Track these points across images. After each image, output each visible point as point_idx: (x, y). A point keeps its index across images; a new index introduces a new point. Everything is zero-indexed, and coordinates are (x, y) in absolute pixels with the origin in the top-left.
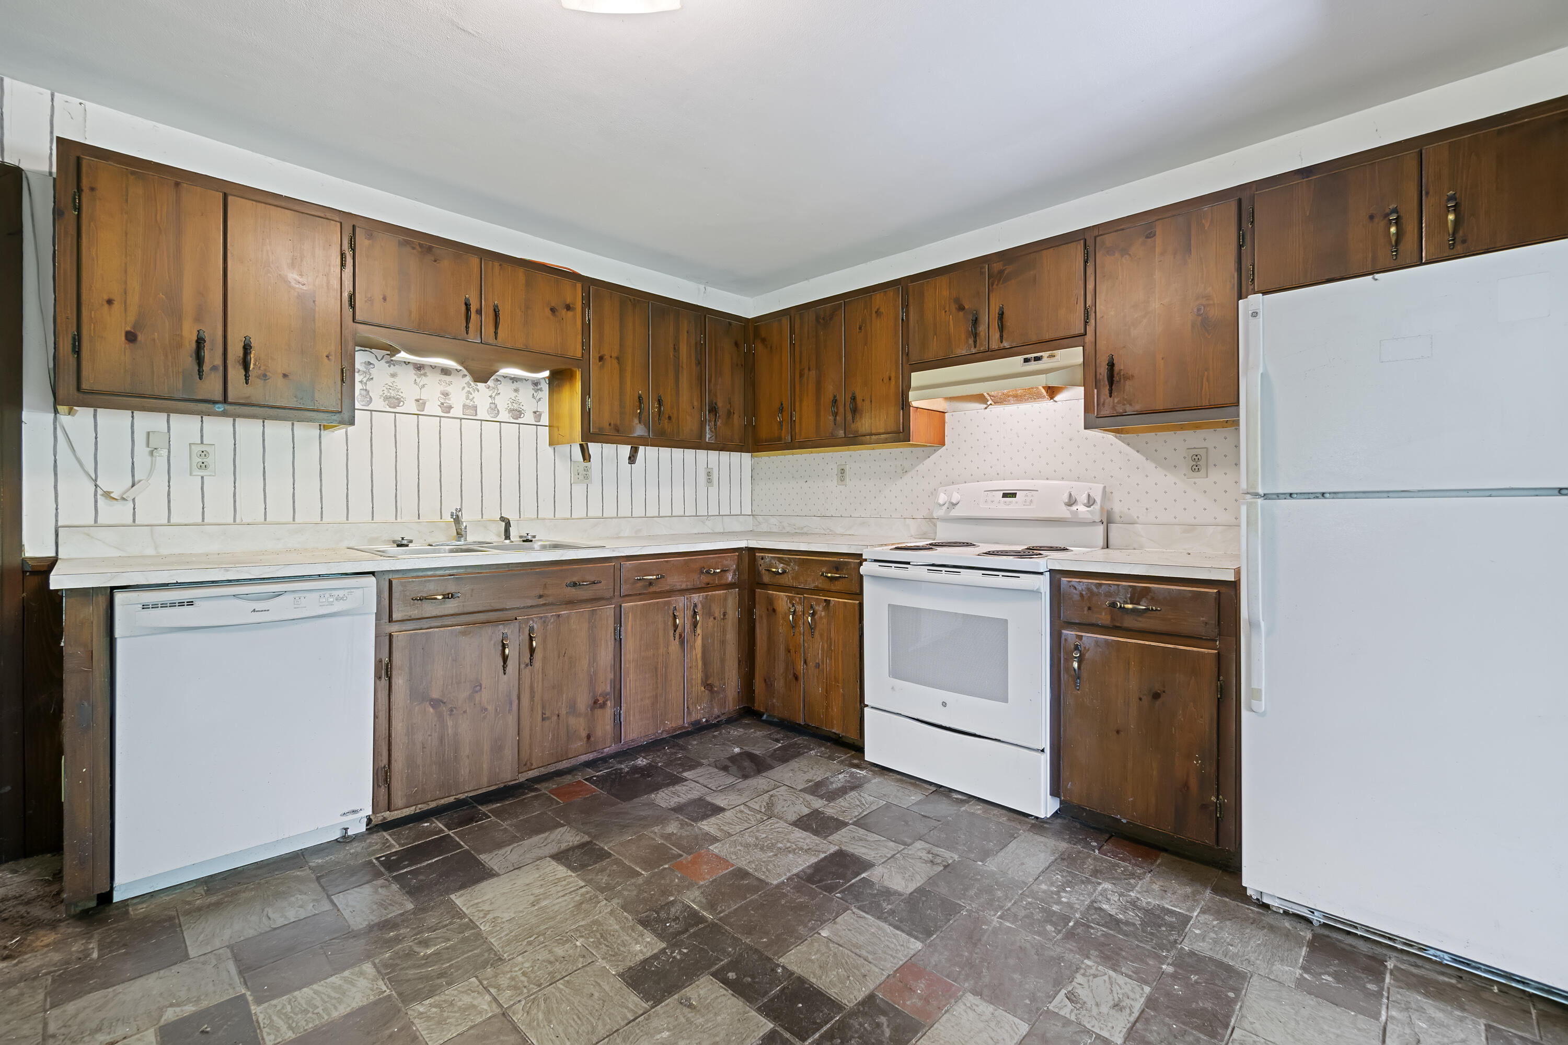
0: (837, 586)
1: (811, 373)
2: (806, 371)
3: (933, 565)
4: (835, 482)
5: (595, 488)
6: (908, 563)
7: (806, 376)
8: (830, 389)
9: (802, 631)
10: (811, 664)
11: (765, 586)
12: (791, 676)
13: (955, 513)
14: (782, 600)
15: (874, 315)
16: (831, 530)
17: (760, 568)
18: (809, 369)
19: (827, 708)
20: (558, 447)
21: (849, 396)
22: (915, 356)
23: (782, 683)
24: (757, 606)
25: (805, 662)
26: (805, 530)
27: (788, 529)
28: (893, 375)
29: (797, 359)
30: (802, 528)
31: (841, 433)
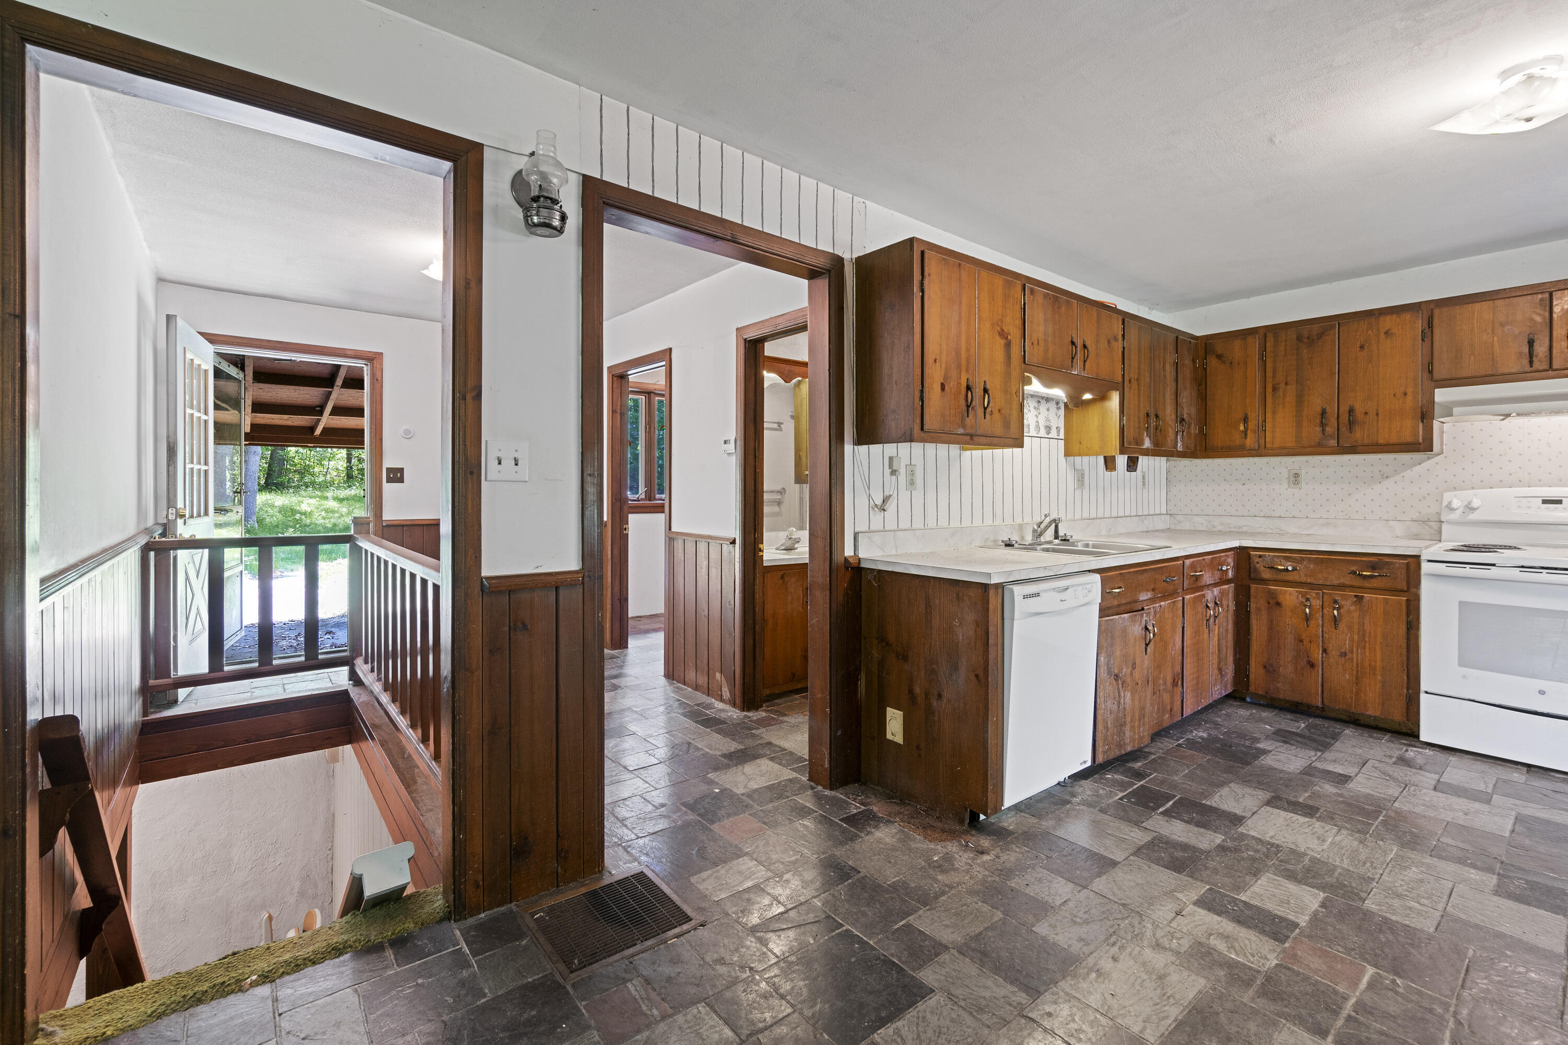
0: (1375, 583)
1: (1289, 387)
2: (1282, 385)
3: (1523, 567)
4: (1286, 486)
5: (1086, 491)
6: (1494, 565)
7: (1281, 390)
8: (1316, 403)
9: (1321, 623)
10: (1334, 653)
11: (1263, 581)
12: (1304, 663)
13: (1473, 517)
14: (1290, 596)
15: (1382, 336)
16: (1280, 530)
17: (1258, 565)
18: (1286, 384)
19: (1357, 694)
20: (1069, 458)
21: (1344, 409)
22: (1441, 371)
23: (1290, 668)
24: (1252, 600)
25: (1325, 651)
26: (1245, 529)
27: (1220, 528)
28: (1410, 390)
29: (1269, 374)
30: (1240, 528)
31: (1333, 442)
